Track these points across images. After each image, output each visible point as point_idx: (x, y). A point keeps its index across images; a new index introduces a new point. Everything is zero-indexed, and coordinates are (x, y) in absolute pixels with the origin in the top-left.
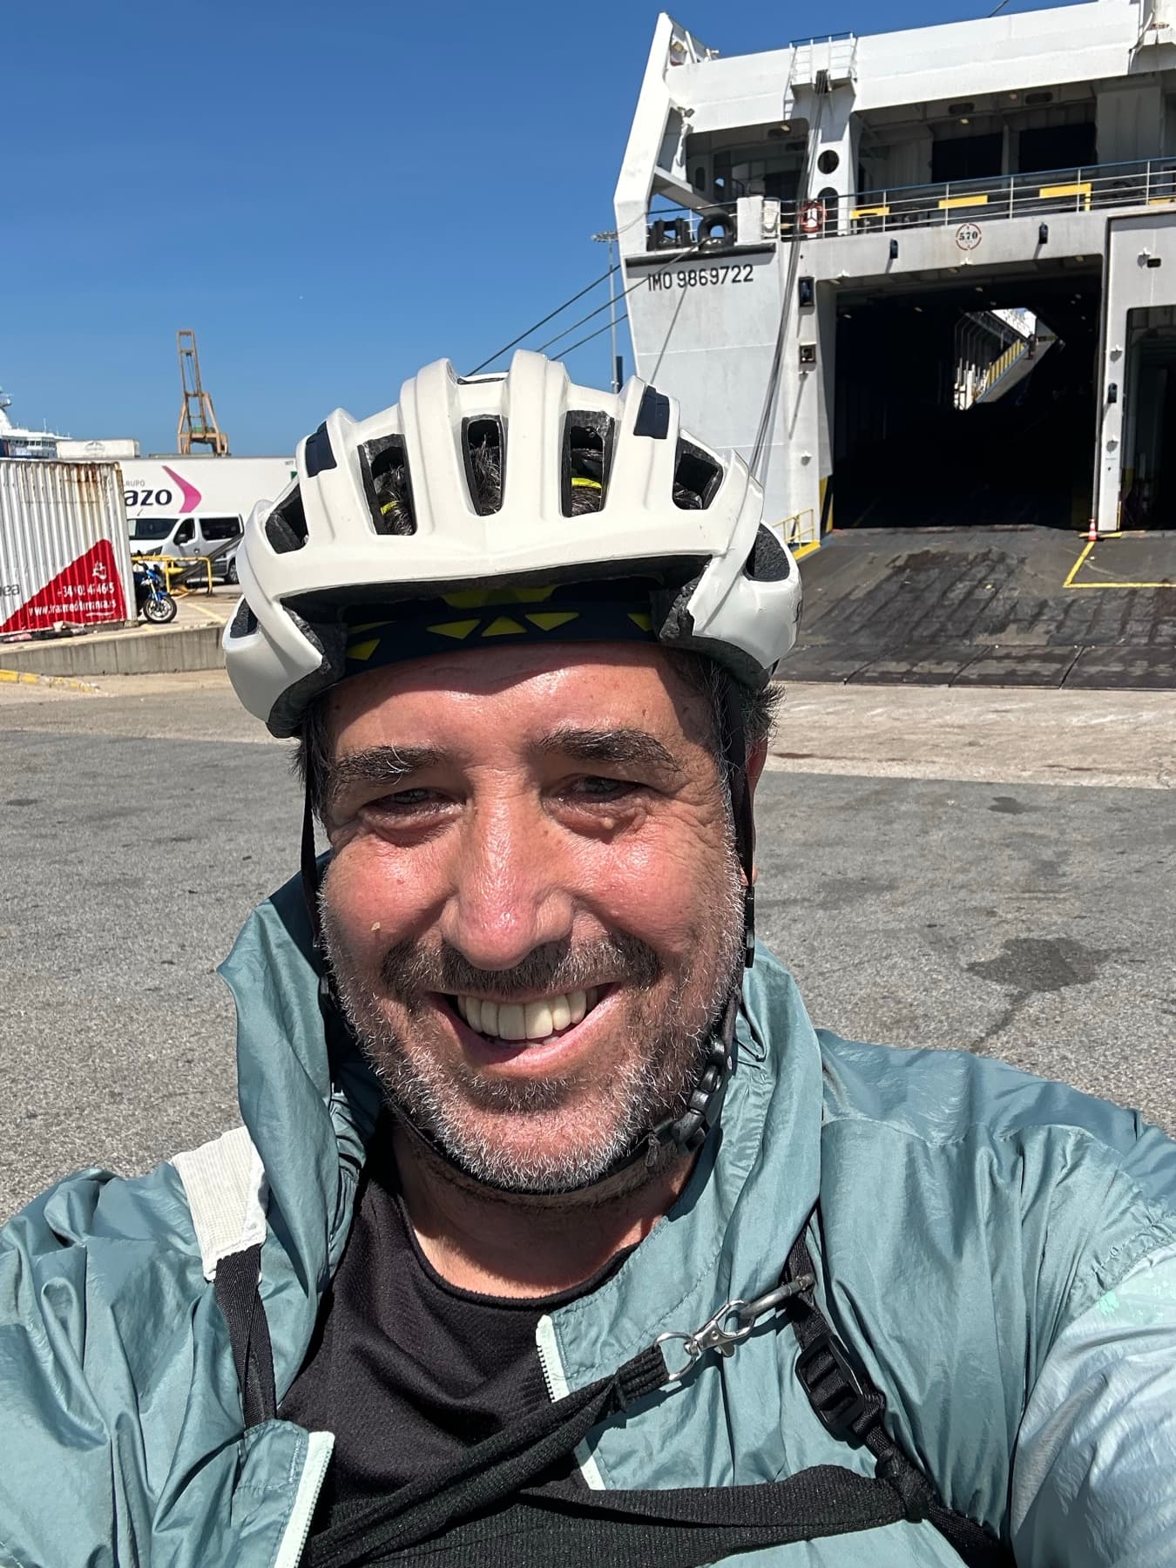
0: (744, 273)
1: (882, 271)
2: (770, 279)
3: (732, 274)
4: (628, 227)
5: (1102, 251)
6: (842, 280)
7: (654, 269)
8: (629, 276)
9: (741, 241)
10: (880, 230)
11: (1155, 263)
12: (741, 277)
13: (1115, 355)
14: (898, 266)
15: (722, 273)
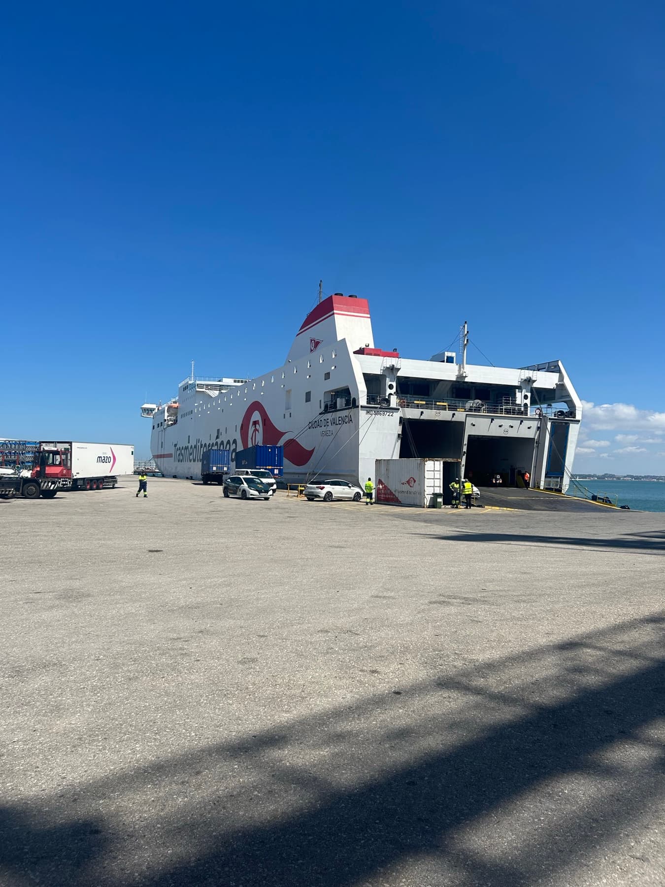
0: (391, 414)
1: (418, 418)
2: (397, 416)
3: (388, 414)
4: (362, 397)
5: (464, 421)
6: (409, 418)
7: (368, 409)
8: (361, 410)
9: (391, 406)
10: (418, 408)
11: (474, 425)
12: (390, 415)
13: (465, 444)
14: (422, 418)
15: (386, 413)
